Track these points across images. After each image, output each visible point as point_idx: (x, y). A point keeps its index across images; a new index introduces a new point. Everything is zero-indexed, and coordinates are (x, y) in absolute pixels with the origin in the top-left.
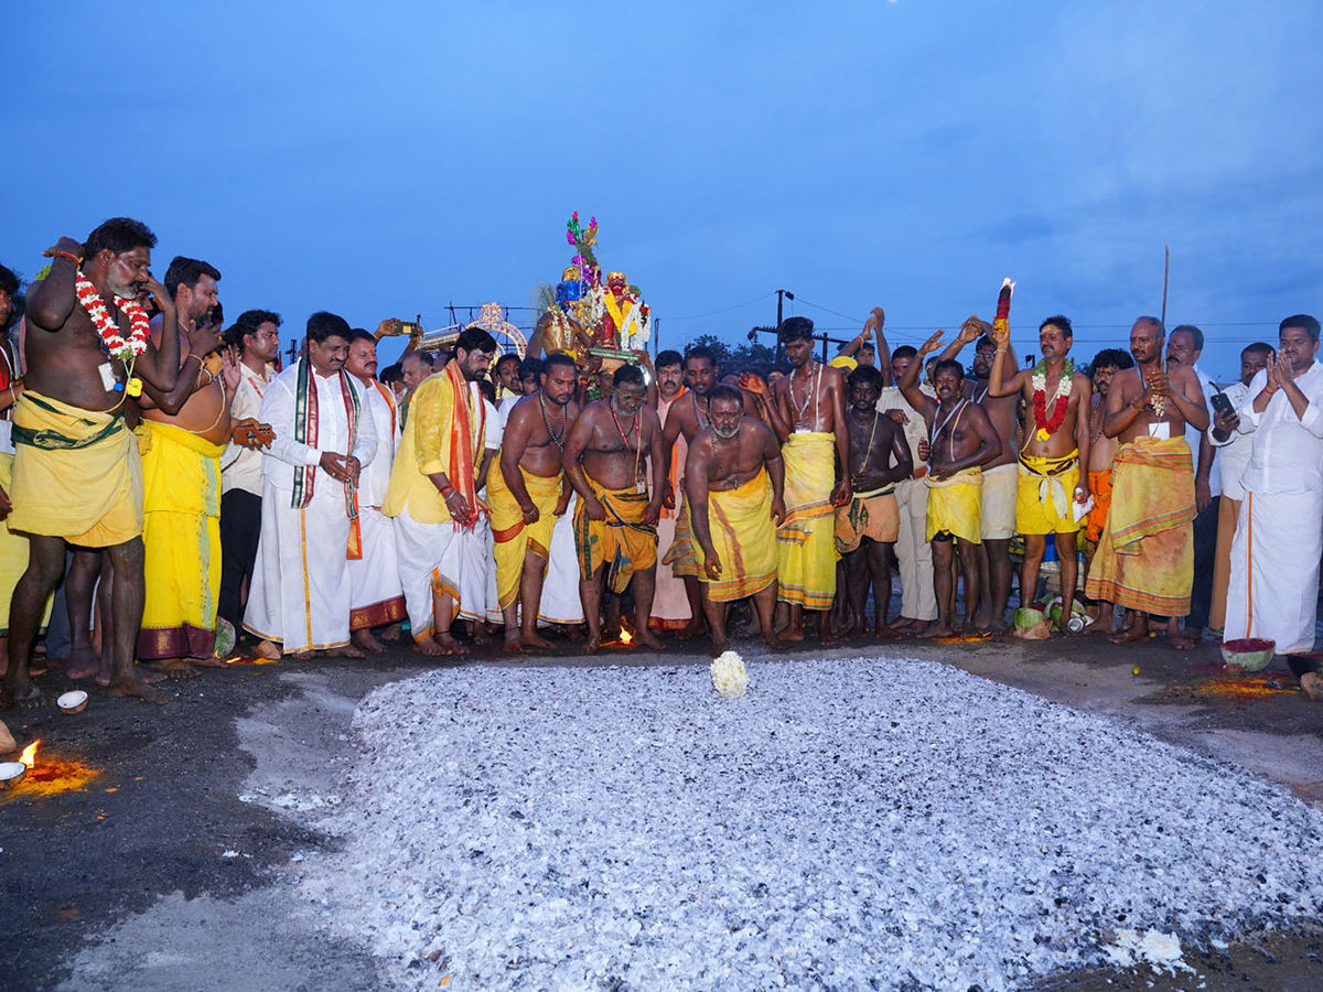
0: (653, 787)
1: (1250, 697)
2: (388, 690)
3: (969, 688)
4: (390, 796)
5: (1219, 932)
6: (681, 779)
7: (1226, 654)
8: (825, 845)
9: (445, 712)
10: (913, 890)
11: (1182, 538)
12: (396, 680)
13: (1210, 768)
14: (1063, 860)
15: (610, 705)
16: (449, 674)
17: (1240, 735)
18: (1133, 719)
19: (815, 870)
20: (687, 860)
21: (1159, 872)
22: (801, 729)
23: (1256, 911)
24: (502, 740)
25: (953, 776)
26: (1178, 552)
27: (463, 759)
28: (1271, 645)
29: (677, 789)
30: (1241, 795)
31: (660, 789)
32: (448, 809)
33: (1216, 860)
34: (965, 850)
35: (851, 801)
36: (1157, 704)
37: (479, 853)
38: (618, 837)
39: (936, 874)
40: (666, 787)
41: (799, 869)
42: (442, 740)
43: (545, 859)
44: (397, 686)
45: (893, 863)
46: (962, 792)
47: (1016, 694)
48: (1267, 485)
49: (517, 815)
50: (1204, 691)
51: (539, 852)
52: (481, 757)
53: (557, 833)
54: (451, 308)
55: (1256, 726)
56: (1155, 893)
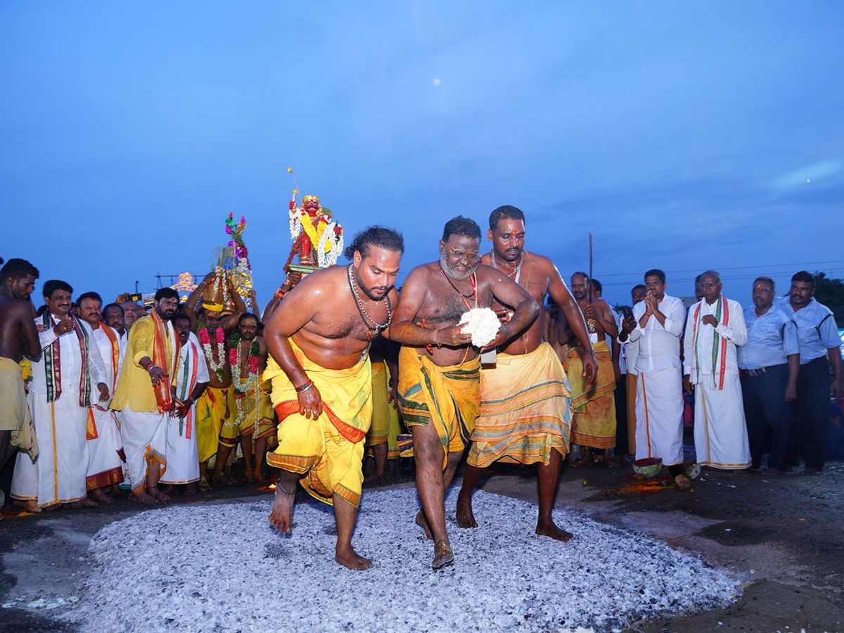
0: (284, 572)
1: (648, 492)
2: (114, 526)
3: (484, 499)
4: (112, 593)
5: (617, 624)
6: (302, 565)
7: (636, 468)
8: (389, 597)
9: (152, 536)
10: (441, 619)
11: (608, 402)
12: (118, 520)
13: (620, 534)
14: (531, 594)
15: (259, 524)
16: (155, 513)
17: (642, 514)
18: (581, 511)
19: (383, 612)
20: (304, 613)
21: (585, 594)
22: (378, 531)
23: (637, 610)
24: (189, 550)
25: (470, 551)
26: (607, 409)
27: (162, 564)
28: (660, 460)
29: (299, 571)
30: (636, 547)
31: (288, 572)
32: (151, 595)
33: (618, 584)
34: (473, 593)
35: (407, 570)
36: (596, 501)
37: (171, 620)
38: (261, 602)
39: (455, 608)
40: (293, 571)
41: (372, 613)
42: (149, 553)
43: (214, 620)
44: (120, 523)
45: (430, 604)
46: (474, 560)
47: (511, 501)
48: (652, 367)
49: (197, 594)
50: (623, 491)
51: (210, 616)
52: (174, 562)
53: (222, 604)
54: (159, 276)
55: (650, 508)
56: (582, 607)
